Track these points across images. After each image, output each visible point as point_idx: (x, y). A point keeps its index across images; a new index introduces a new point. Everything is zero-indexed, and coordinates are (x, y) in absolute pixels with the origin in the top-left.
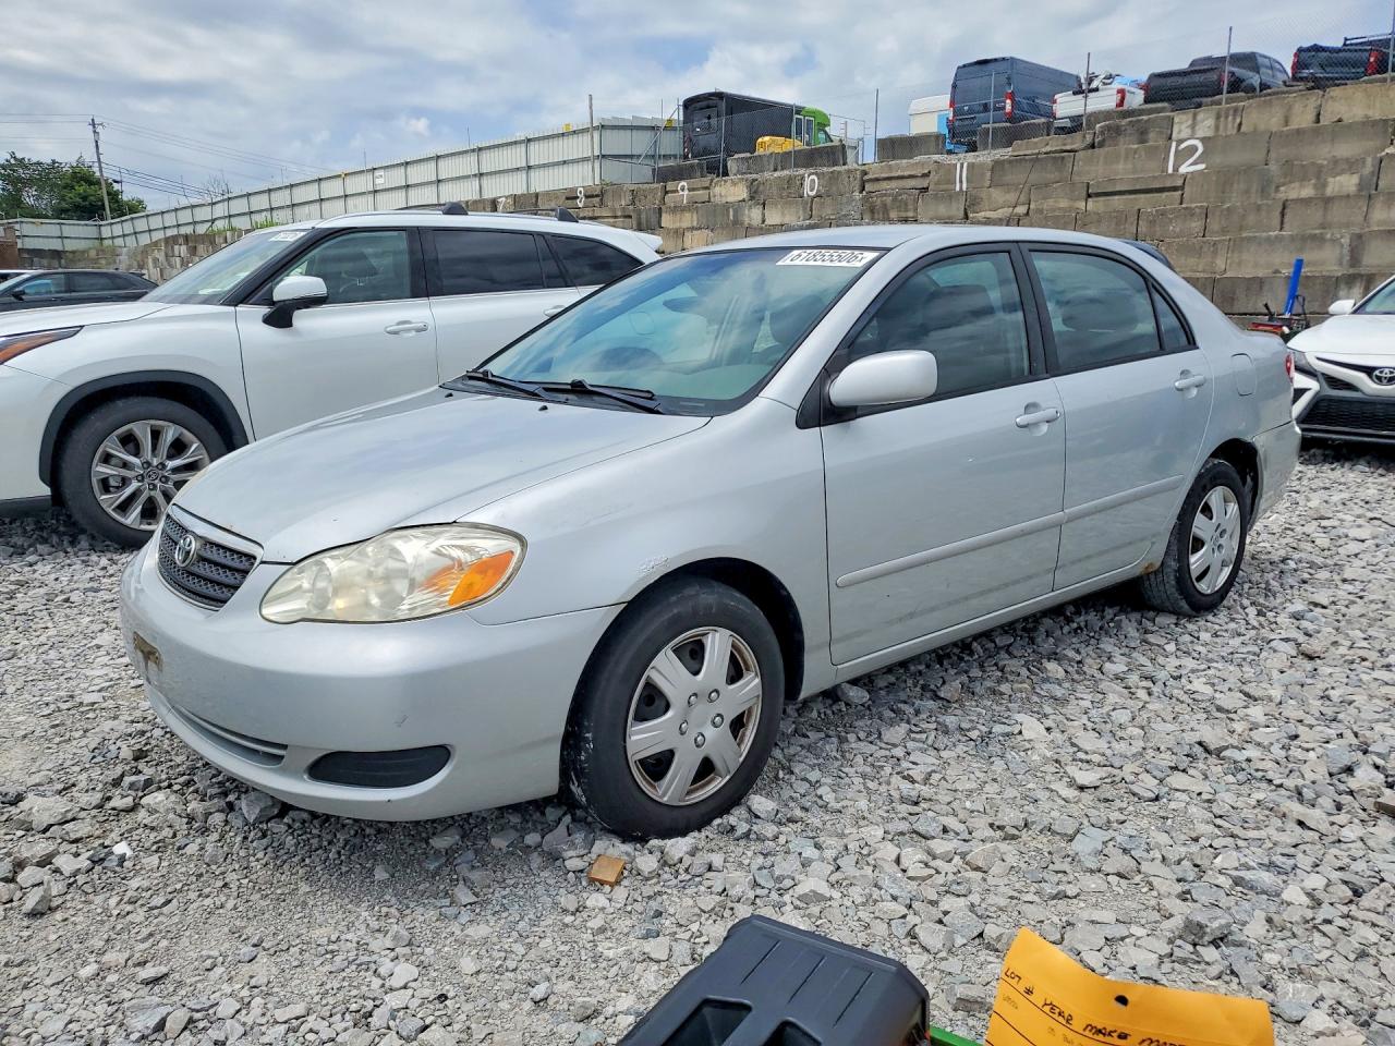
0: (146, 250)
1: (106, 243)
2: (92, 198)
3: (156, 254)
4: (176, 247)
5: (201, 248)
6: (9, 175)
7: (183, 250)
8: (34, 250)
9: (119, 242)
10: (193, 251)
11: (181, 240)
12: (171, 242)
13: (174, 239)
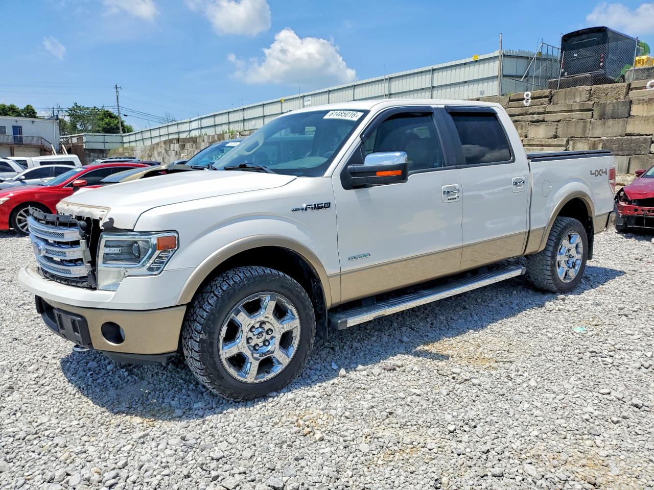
0: (153, 147)
1: (126, 145)
2: (112, 125)
3: (159, 149)
4: (172, 144)
5: (188, 145)
6: (73, 114)
7: (176, 147)
8: (92, 149)
9: (133, 144)
10: (183, 147)
11: (174, 141)
12: (168, 143)
13: (170, 141)
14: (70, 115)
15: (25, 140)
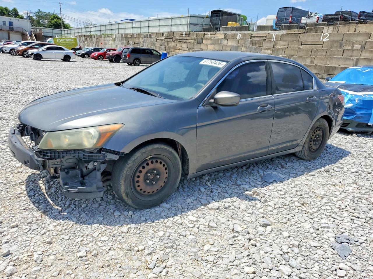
2: (59, 23)
4: (82, 38)
5: (88, 39)
6: (38, 15)
7: (83, 39)
8: (46, 36)
10: (86, 39)
11: (83, 36)
12: (80, 37)
13: (81, 36)
14: (36, 16)
15: (15, 29)
